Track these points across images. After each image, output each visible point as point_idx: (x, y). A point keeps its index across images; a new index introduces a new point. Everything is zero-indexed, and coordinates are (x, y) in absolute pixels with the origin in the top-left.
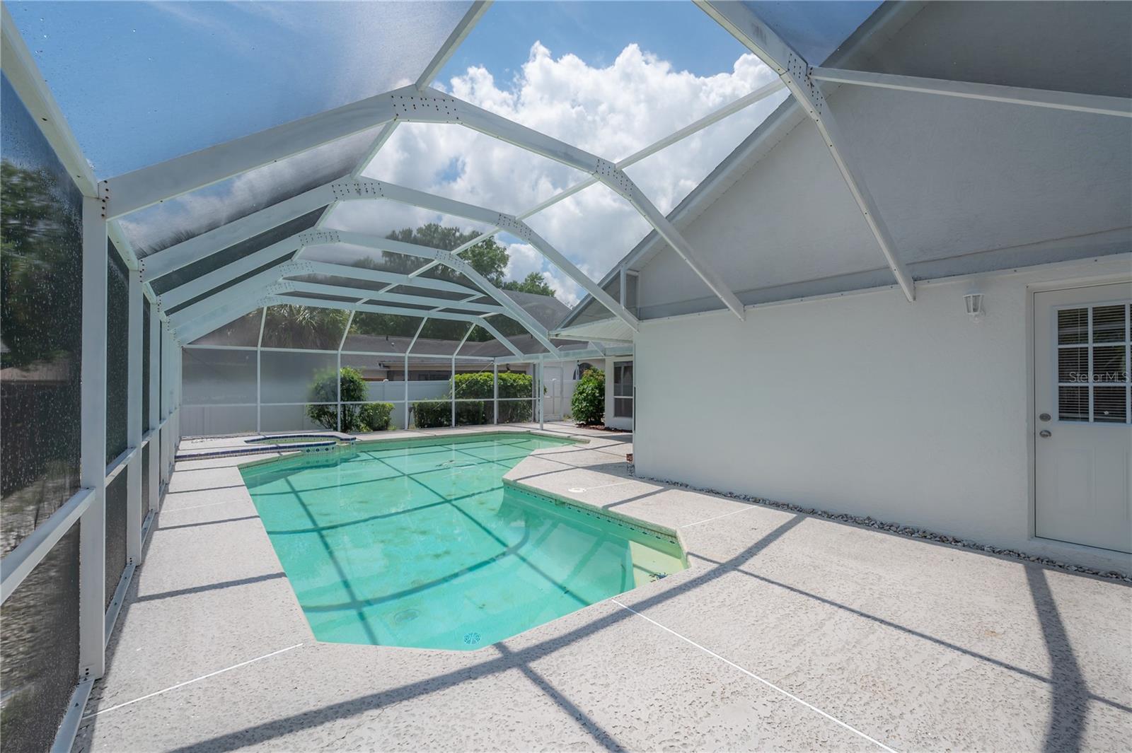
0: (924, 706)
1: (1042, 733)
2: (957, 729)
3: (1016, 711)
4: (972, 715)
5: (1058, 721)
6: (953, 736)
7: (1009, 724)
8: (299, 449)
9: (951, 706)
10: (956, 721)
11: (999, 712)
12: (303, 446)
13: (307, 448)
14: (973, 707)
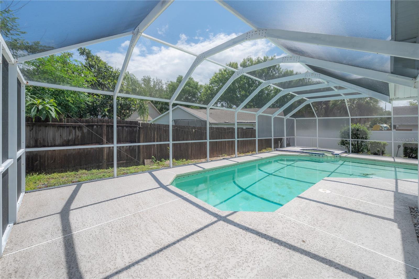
0: (111, 236)
1: (79, 258)
2: (99, 238)
3: (91, 258)
4: (99, 245)
5: (77, 268)
6: (98, 236)
7: (89, 252)
8: (309, 154)
9: (106, 243)
10: (101, 240)
11: (94, 253)
12: (310, 153)
13: (312, 154)
14: (101, 248)
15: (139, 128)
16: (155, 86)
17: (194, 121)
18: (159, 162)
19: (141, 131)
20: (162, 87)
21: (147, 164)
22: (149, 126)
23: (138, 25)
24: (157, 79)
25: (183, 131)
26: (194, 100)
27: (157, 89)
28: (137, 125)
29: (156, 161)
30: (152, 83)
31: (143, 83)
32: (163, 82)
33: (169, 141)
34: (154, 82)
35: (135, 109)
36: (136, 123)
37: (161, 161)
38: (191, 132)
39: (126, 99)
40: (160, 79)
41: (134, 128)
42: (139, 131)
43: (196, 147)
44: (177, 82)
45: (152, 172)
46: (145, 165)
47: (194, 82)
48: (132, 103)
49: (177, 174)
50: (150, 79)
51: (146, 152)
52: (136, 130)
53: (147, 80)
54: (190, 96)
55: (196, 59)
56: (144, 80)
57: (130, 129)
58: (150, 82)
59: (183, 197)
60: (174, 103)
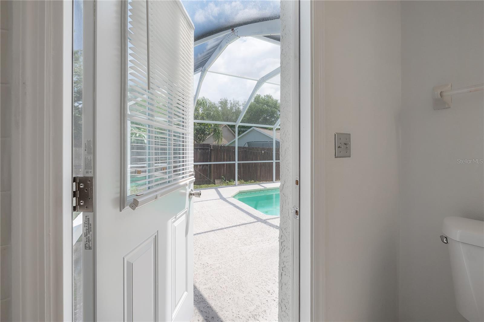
15: (211, 150)
16: (231, 108)
17: (268, 142)
18: (228, 182)
19: (213, 152)
20: (239, 108)
21: (217, 183)
22: (219, 148)
23: (205, 64)
24: (234, 100)
25: (252, 153)
26: (272, 120)
27: (234, 111)
28: (209, 147)
29: (225, 181)
30: (229, 106)
31: (220, 106)
32: (241, 103)
33: (235, 161)
34: (231, 104)
35: (209, 133)
36: (208, 145)
37: (230, 181)
38: (261, 154)
39: (201, 124)
40: (237, 101)
41: (206, 150)
42: (211, 152)
43: (265, 169)
44: (254, 102)
45: (218, 189)
46: (216, 184)
47: (272, 100)
48: (206, 127)
49: (240, 190)
50: (227, 101)
51: (216, 172)
52: (208, 152)
53: (224, 102)
54: (269, 116)
55: (257, 84)
56: (221, 103)
57: (203, 151)
58: (227, 104)
59: (235, 205)
60: (239, 125)
